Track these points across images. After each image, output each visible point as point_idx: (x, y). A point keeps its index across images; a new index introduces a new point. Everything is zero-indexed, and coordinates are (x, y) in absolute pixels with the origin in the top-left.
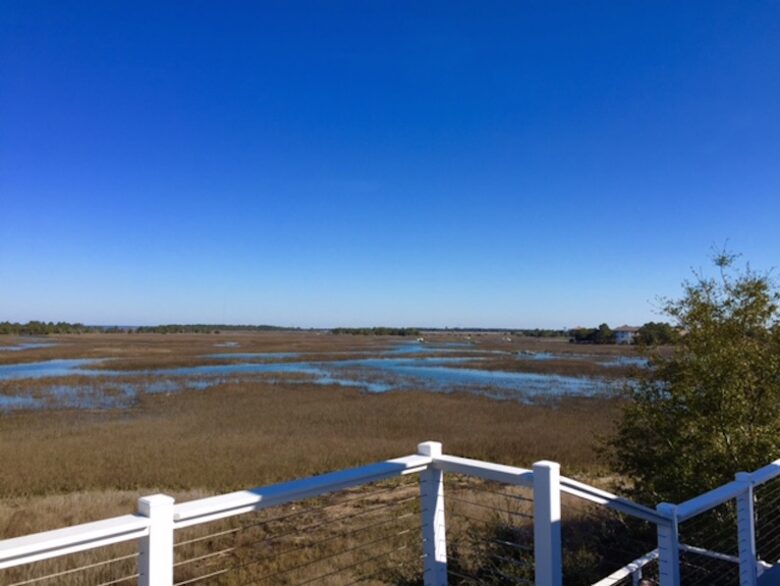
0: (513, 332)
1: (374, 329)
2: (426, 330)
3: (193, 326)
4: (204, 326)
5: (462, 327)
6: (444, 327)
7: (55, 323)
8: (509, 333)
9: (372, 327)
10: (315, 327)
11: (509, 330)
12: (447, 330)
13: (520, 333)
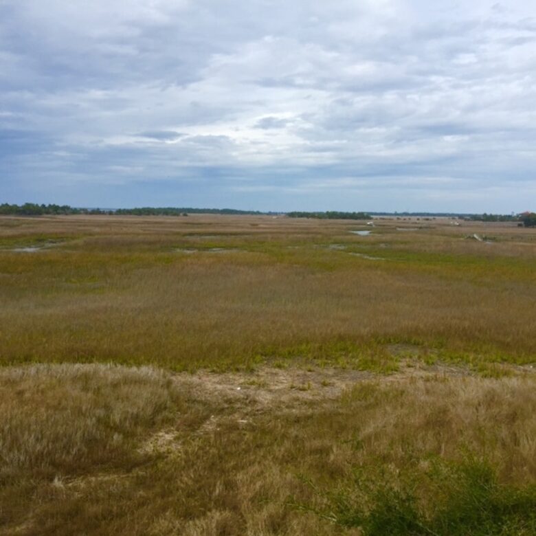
0: (461, 217)
1: (328, 213)
2: (376, 214)
3: (164, 209)
4: (174, 209)
5: (411, 211)
6: (393, 212)
7: (47, 205)
8: (457, 218)
9: (325, 211)
10: (272, 211)
11: (458, 215)
12: (396, 214)
13: (468, 218)
